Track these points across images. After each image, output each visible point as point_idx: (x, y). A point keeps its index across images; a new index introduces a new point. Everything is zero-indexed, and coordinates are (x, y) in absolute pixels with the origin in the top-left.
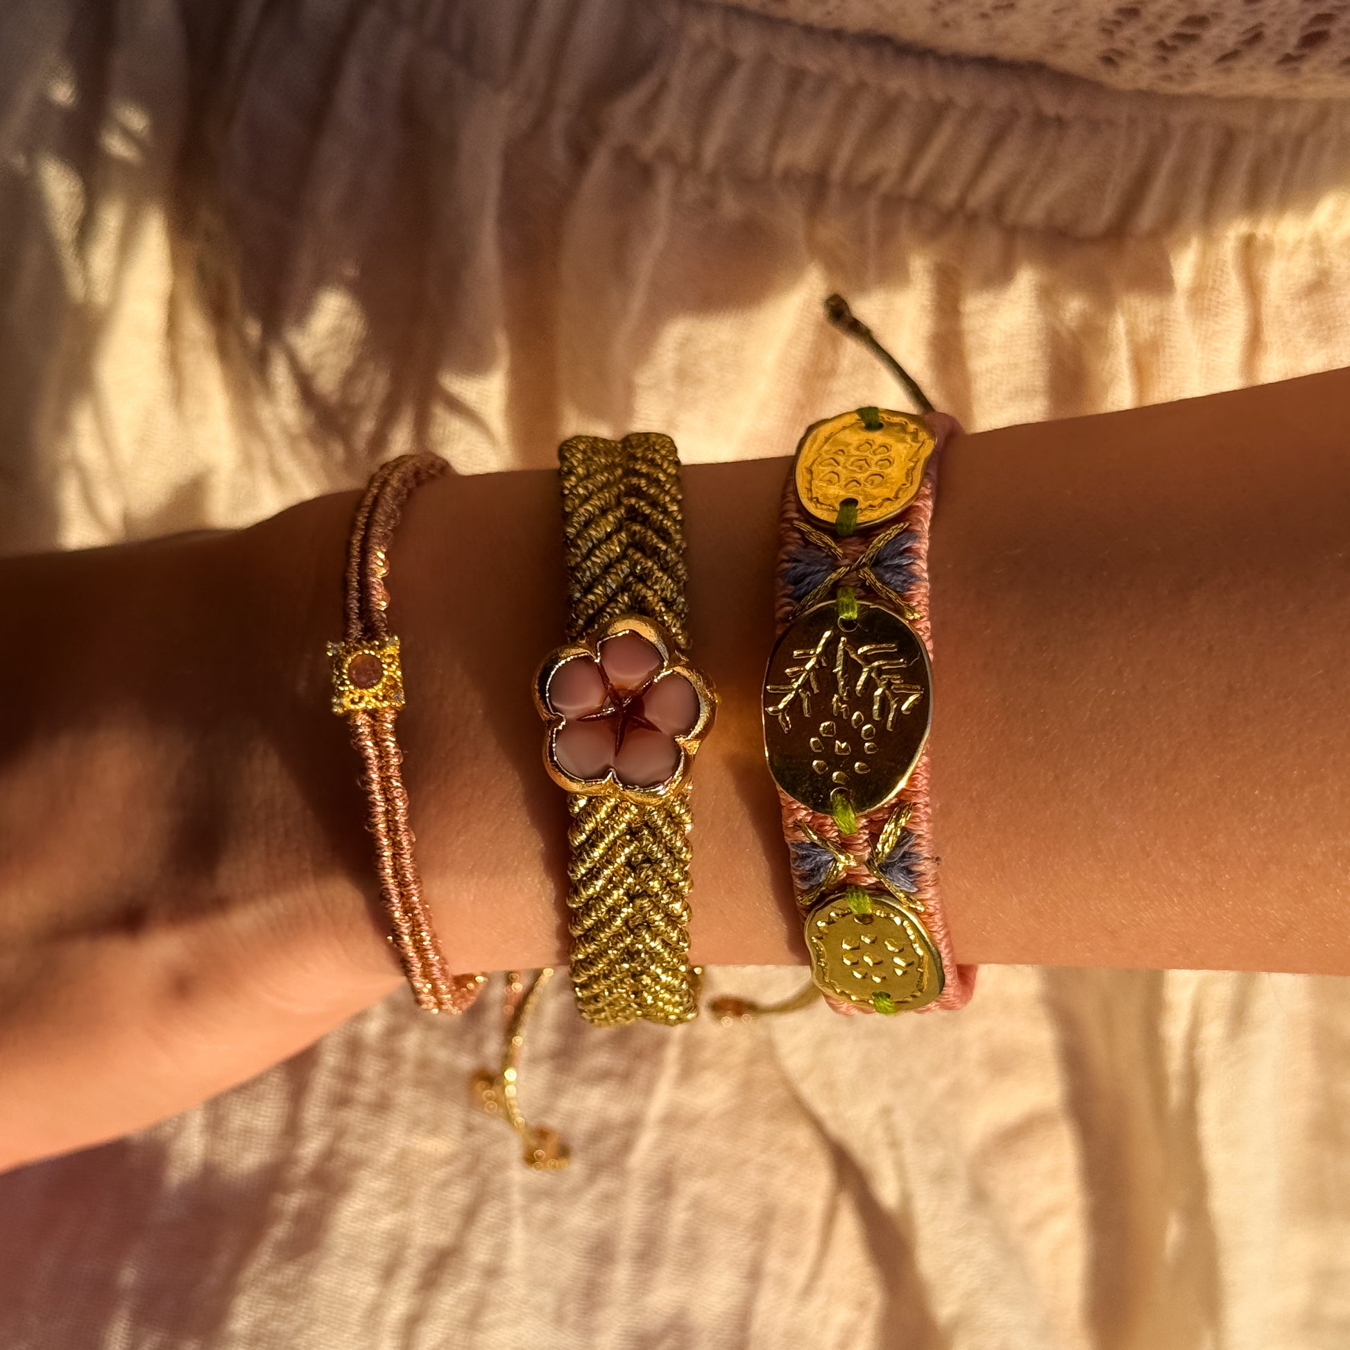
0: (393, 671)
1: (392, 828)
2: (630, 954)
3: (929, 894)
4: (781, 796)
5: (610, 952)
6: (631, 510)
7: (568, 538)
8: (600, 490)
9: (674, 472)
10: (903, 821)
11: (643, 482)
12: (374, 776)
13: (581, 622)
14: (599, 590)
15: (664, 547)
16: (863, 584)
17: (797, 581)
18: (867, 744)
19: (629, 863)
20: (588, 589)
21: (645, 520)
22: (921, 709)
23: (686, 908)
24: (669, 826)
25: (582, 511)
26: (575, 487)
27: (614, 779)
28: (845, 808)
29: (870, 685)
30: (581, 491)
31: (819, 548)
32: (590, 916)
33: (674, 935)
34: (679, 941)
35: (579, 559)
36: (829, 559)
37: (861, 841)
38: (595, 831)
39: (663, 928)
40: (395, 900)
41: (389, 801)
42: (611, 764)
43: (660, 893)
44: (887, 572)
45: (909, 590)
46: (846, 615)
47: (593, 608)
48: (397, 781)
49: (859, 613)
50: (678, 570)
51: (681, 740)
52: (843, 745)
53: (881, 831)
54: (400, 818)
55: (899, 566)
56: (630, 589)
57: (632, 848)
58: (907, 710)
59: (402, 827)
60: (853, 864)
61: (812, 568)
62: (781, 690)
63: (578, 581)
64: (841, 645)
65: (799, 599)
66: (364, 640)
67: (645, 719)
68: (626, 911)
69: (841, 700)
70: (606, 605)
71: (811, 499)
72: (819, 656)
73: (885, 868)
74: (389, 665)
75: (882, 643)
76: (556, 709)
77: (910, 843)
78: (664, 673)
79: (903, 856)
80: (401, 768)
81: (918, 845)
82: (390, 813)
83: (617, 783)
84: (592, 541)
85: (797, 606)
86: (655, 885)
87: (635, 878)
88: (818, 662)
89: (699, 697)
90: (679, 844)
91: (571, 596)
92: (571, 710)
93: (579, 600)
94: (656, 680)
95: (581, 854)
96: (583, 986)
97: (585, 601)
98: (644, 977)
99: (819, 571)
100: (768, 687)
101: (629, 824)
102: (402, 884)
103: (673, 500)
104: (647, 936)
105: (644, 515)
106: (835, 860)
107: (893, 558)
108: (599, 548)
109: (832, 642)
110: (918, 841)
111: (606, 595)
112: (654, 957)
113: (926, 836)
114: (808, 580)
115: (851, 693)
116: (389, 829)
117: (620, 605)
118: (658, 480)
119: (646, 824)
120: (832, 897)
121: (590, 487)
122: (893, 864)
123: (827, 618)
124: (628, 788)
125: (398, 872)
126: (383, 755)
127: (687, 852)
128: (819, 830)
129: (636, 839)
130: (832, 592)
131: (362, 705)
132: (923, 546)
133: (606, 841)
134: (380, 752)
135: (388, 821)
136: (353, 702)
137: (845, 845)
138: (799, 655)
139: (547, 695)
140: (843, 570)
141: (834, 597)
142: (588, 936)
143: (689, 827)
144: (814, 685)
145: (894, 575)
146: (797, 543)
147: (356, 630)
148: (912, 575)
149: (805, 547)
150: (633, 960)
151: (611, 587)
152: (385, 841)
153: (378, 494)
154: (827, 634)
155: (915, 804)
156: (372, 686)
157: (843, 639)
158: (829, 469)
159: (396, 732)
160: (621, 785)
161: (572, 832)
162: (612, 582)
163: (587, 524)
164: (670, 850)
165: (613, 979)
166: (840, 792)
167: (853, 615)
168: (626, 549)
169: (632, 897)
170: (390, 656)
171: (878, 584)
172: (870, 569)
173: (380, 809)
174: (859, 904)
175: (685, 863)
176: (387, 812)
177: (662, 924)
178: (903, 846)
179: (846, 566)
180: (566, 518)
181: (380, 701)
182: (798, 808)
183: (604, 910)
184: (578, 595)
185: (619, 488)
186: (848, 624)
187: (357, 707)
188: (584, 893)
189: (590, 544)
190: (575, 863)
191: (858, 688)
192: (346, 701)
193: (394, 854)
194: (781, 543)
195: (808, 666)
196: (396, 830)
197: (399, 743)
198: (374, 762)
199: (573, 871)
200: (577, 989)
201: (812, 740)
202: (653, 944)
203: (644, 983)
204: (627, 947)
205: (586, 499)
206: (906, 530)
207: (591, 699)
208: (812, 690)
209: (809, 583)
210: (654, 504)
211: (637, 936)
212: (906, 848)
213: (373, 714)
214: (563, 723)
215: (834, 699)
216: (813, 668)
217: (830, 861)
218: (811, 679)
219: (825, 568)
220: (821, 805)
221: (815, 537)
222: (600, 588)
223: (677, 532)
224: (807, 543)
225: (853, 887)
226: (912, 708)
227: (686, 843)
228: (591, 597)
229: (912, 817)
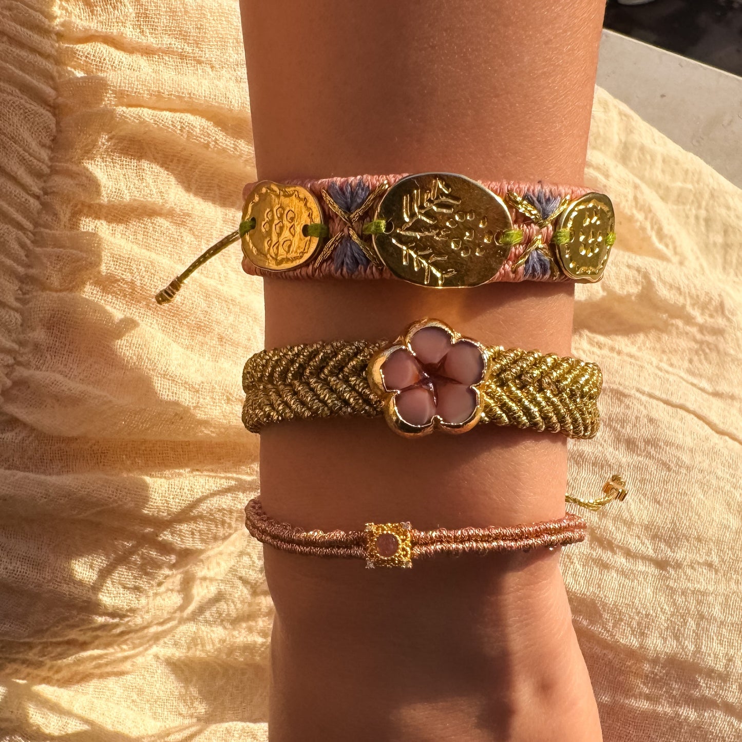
0: (388, 528)
1: (485, 539)
2: (572, 395)
3: (563, 190)
4: (495, 281)
5: (571, 408)
6: (295, 377)
7: (311, 415)
8: (280, 396)
9: (272, 352)
10: (519, 199)
11: (278, 369)
12: (454, 546)
13: (367, 408)
14: (347, 396)
15: (322, 354)
16: (362, 218)
17: (356, 262)
18: (468, 218)
19: (521, 389)
20: (346, 403)
21: (302, 367)
22: (448, 181)
23: (550, 355)
24: (501, 360)
25: (294, 406)
26: (278, 412)
27: (477, 386)
28: (508, 236)
29: (429, 214)
30: (281, 408)
31: (335, 248)
32: (551, 417)
33: (565, 365)
34: (568, 363)
35: (326, 409)
36: (343, 241)
37: (527, 230)
38: (501, 408)
39: (561, 371)
40: (530, 542)
41: (470, 539)
42: (467, 387)
43: (541, 370)
44: (356, 201)
45: (368, 187)
46: (383, 228)
47: (359, 399)
48: (457, 532)
49: (382, 219)
50: (337, 346)
51: (454, 341)
52: (467, 234)
53: (523, 215)
54: (481, 532)
55: (352, 193)
56: (347, 376)
57: (512, 386)
58: (448, 190)
59: (487, 532)
60: (540, 237)
61: (349, 253)
62: (428, 274)
63: (341, 408)
64: (401, 232)
65: (368, 261)
66: (366, 546)
67: (439, 363)
68: (549, 394)
69: (438, 235)
70: (357, 391)
71: (301, 257)
72: (408, 248)
73: (545, 215)
74: (383, 530)
75: (403, 205)
76: (429, 421)
77: (532, 196)
78: (410, 348)
79: (539, 201)
80: (449, 529)
81: (533, 191)
82: (476, 538)
83: (480, 384)
84: (314, 400)
85: (373, 263)
86: (536, 373)
87: (530, 386)
88: (412, 248)
89: (427, 326)
90: (512, 355)
91: (350, 414)
92: (429, 411)
93: (353, 408)
94: (414, 354)
95: (515, 418)
96: (586, 430)
97: (353, 404)
98: (584, 390)
99: (351, 248)
100: (426, 283)
101: (497, 386)
102: (521, 537)
103: (292, 349)
104: (564, 383)
105: (298, 368)
106: (537, 249)
107: (346, 198)
108: (319, 395)
109: (400, 239)
110: (531, 190)
111: (350, 391)
112: (575, 381)
113: (528, 185)
114: (356, 255)
115: (435, 227)
116: (487, 541)
117: (357, 383)
118: (277, 361)
119: (498, 375)
120: (558, 256)
121: (279, 402)
122: (544, 210)
123: (383, 241)
124: (483, 377)
125: (514, 538)
126: (440, 540)
127: (517, 351)
128: (517, 257)
129: (507, 382)
130: (366, 239)
131: (408, 549)
132: (339, 180)
133: (507, 401)
134: (438, 541)
135: (482, 541)
136: (405, 556)
137: (529, 241)
138: (406, 261)
139: (419, 426)
140: (351, 232)
141: (370, 236)
142: (561, 420)
143: (502, 348)
144: (427, 252)
145: (358, 196)
146: (330, 264)
147: (359, 551)
148: (359, 184)
149: (333, 260)
150: (575, 395)
151: (345, 389)
152: (495, 544)
153: (270, 536)
154: (394, 241)
155: (508, 190)
156: (397, 541)
157: (398, 231)
158: (280, 248)
159: (426, 530)
160: (481, 382)
161: (500, 422)
162: (342, 387)
163: (303, 403)
164: (515, 362)
165: (585, 409)
166: (497, 239)
167: (383, 223)
168: (321, 379)
169: (541, 390)
170: (377, 529)
171: (363, 207)
172: (352, 213)
173: (475, 544)
174: (565, 236)
175: (523, 352)
176: (476, 541)
177: (558, 372)
178: (534, 201)
179: (349, 230)
180: (298, 417)
181: (406, 538)
182: (504, 269)
183: (547, 408)
184: (349, 409)
185: (280, 384)
186: (388, 227)
187: (409, 553)
188: (538, 419)
189: (316, 401)
190: (519, 423)
191: (431, 222)
192: (405, 560)
193: (503, 540)
194: (329, 277)
195: (414, 256)
196: (489, 536)
197: (434, 529)
198: (445, 546)
199: (524, 425)
200: (586, 434)
201: (462, 255)
202: (569, 380)
203: (588, 390)
204: (569, 397)
205: (287, 404)
206: (327, 191)
207: (423, 398)
208: (430, 254)
209: (358, 254)
210: (292, 362)
211: (564, 390)
212: (535, 199)
213: (414, 544)
214: (439, 417)
215: (437, 239)
216: (416, 252)
217: (537, 252)
218: (422, 253)
219: (349, 244)
220: (503, 253)
221: (327, 251)
222: (345, 395)
223: (312, 346)
224: (330, 257)
225: (554, 239)
226: (447, 186)
227: (512, 350)
228: (352, 400)
229: (516, 192)
